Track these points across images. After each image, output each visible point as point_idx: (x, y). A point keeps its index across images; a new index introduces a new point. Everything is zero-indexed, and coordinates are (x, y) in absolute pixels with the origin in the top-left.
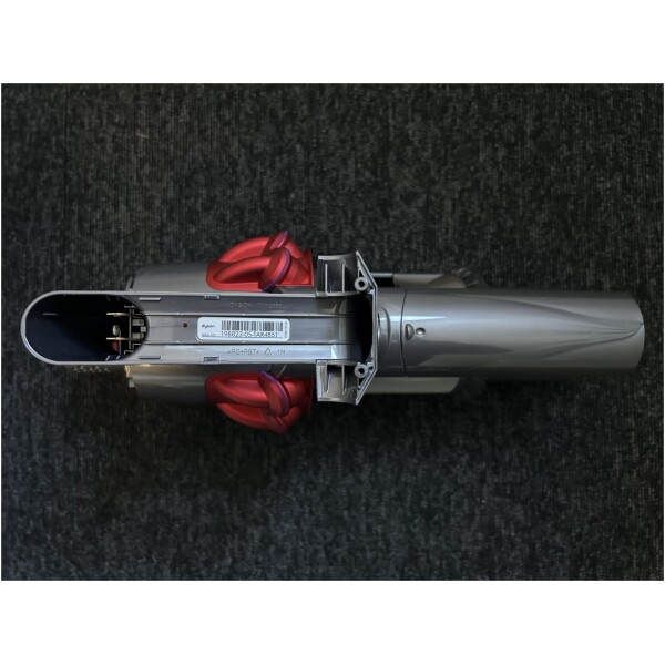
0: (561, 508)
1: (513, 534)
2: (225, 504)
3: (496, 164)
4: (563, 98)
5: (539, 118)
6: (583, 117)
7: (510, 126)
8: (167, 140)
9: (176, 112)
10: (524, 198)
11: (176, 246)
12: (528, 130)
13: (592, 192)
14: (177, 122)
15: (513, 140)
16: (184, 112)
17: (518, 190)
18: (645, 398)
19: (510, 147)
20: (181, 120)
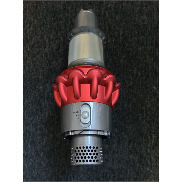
0: (126, 129)
1: (115, 135)
2: (44, 129)
3: (112, 43)
4: (130, 26)
5: (124, 31)
6: (135, 31)
7: (116, 33)
8: (27, 35)
9: (29, 27)
10: (119, 52)
11: (30, 63)
12: (121, 34)
13: (136, 51)
14: (29, 30)
15: (117, 36)
16: (32, 27)
17: (118, 50)
18: (147, 102)
19: (116, 38)
20: (31, 30)
